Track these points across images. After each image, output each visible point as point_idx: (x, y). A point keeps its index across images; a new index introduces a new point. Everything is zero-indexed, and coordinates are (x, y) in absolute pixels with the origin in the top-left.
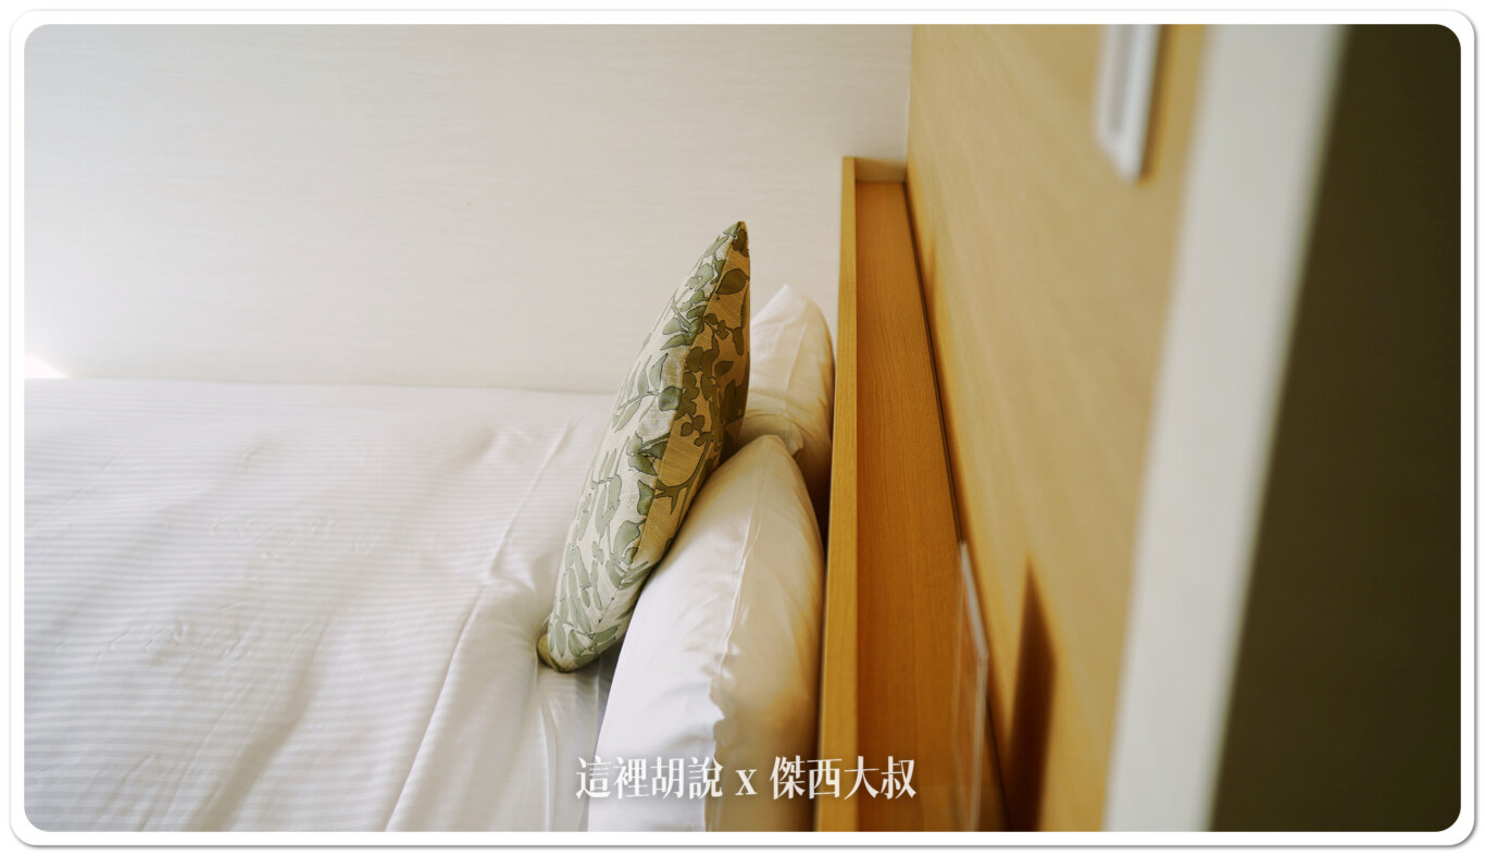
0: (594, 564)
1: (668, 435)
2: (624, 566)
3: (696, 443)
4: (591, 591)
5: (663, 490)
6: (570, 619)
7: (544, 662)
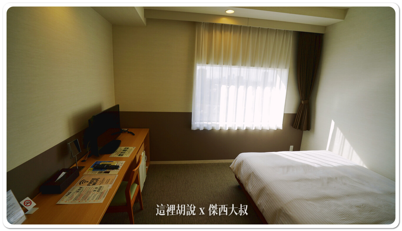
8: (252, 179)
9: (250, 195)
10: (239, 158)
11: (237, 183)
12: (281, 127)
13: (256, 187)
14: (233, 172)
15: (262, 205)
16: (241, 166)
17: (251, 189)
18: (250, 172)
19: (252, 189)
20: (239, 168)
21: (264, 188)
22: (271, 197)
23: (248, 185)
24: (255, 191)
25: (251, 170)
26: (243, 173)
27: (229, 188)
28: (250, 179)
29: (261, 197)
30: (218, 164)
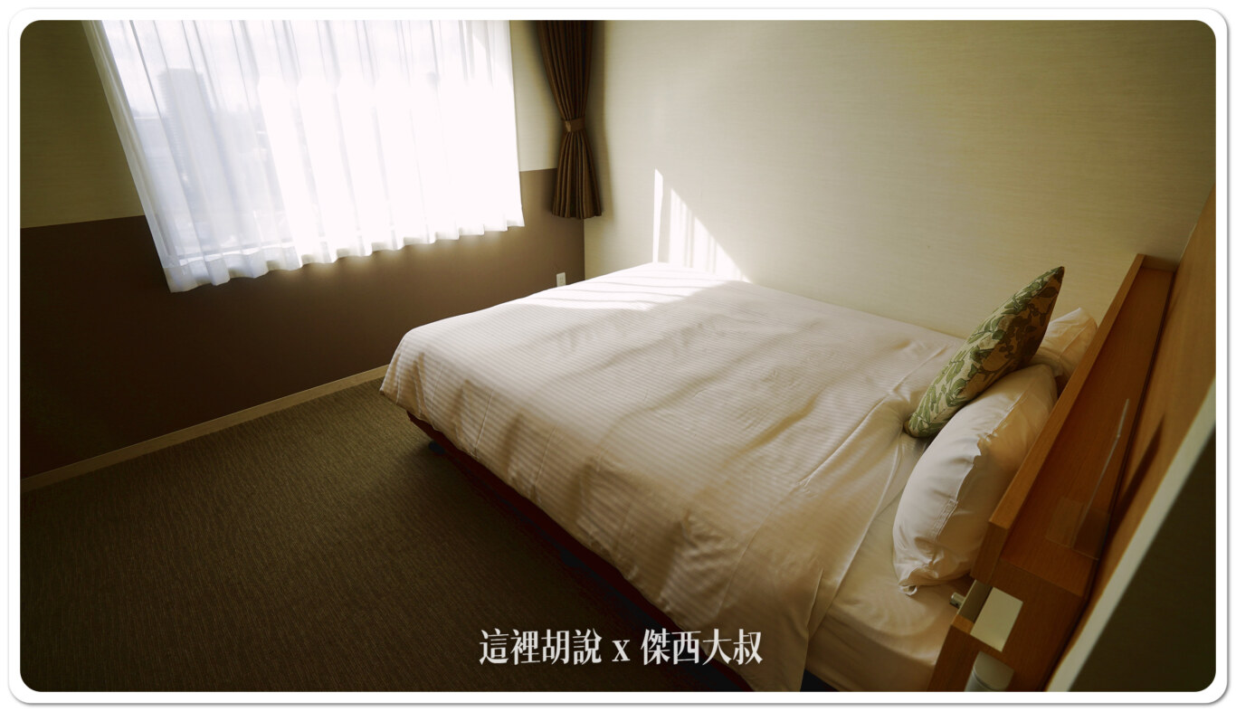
0: (941, 394)
1: (992, 349)
2: (954, 396)
3: (1006, 356)
4: (935, 405)
5: (982, 370)
6: (922, 415)
7: (905, 430)
8: (471, 404)
9: (478, 458)
10: (407, 350)
11: (423, 437)
12: (518, 220)
13: (491, 425)
14: (398, 404)
15: (524, 475)
16: (420, 373)
17: (475, 439)
18: (456, 385)
19: (478, 438)
20: (414, 384)
21: (517, 421)
22: (548, 441)
23: (460, 429)
24: (493, 441)
25: (459, 377)
26: (432, 394)
27: (400, 462)
28: (464, 406)
29: (516, 453)
30: (337, 397)
